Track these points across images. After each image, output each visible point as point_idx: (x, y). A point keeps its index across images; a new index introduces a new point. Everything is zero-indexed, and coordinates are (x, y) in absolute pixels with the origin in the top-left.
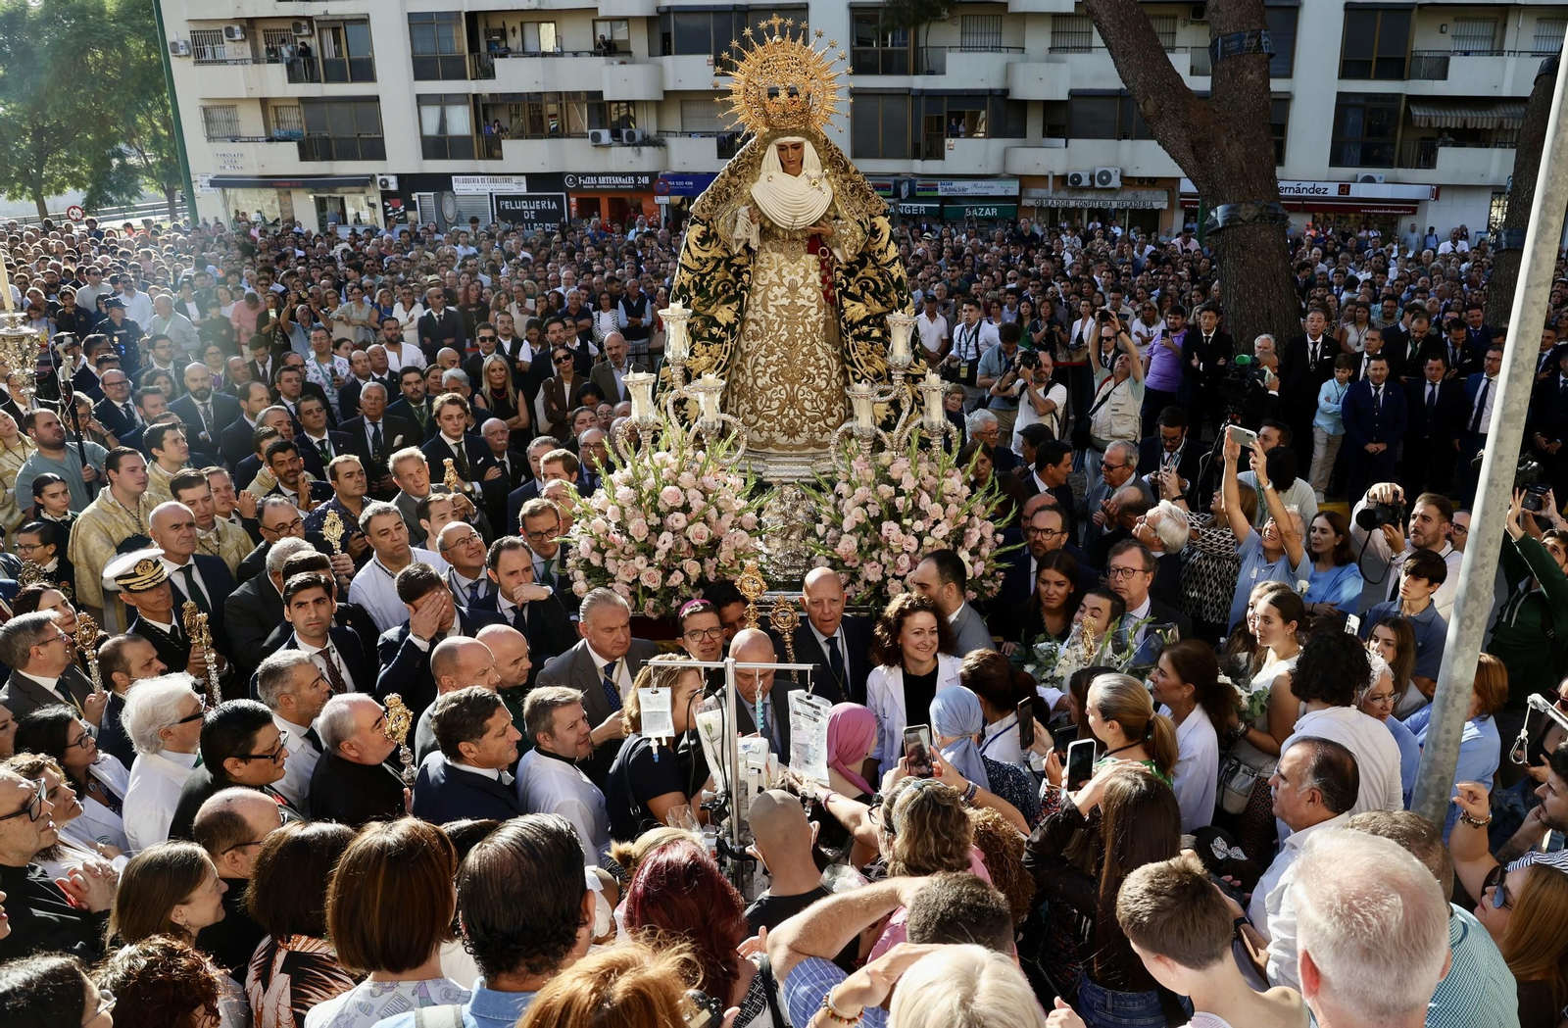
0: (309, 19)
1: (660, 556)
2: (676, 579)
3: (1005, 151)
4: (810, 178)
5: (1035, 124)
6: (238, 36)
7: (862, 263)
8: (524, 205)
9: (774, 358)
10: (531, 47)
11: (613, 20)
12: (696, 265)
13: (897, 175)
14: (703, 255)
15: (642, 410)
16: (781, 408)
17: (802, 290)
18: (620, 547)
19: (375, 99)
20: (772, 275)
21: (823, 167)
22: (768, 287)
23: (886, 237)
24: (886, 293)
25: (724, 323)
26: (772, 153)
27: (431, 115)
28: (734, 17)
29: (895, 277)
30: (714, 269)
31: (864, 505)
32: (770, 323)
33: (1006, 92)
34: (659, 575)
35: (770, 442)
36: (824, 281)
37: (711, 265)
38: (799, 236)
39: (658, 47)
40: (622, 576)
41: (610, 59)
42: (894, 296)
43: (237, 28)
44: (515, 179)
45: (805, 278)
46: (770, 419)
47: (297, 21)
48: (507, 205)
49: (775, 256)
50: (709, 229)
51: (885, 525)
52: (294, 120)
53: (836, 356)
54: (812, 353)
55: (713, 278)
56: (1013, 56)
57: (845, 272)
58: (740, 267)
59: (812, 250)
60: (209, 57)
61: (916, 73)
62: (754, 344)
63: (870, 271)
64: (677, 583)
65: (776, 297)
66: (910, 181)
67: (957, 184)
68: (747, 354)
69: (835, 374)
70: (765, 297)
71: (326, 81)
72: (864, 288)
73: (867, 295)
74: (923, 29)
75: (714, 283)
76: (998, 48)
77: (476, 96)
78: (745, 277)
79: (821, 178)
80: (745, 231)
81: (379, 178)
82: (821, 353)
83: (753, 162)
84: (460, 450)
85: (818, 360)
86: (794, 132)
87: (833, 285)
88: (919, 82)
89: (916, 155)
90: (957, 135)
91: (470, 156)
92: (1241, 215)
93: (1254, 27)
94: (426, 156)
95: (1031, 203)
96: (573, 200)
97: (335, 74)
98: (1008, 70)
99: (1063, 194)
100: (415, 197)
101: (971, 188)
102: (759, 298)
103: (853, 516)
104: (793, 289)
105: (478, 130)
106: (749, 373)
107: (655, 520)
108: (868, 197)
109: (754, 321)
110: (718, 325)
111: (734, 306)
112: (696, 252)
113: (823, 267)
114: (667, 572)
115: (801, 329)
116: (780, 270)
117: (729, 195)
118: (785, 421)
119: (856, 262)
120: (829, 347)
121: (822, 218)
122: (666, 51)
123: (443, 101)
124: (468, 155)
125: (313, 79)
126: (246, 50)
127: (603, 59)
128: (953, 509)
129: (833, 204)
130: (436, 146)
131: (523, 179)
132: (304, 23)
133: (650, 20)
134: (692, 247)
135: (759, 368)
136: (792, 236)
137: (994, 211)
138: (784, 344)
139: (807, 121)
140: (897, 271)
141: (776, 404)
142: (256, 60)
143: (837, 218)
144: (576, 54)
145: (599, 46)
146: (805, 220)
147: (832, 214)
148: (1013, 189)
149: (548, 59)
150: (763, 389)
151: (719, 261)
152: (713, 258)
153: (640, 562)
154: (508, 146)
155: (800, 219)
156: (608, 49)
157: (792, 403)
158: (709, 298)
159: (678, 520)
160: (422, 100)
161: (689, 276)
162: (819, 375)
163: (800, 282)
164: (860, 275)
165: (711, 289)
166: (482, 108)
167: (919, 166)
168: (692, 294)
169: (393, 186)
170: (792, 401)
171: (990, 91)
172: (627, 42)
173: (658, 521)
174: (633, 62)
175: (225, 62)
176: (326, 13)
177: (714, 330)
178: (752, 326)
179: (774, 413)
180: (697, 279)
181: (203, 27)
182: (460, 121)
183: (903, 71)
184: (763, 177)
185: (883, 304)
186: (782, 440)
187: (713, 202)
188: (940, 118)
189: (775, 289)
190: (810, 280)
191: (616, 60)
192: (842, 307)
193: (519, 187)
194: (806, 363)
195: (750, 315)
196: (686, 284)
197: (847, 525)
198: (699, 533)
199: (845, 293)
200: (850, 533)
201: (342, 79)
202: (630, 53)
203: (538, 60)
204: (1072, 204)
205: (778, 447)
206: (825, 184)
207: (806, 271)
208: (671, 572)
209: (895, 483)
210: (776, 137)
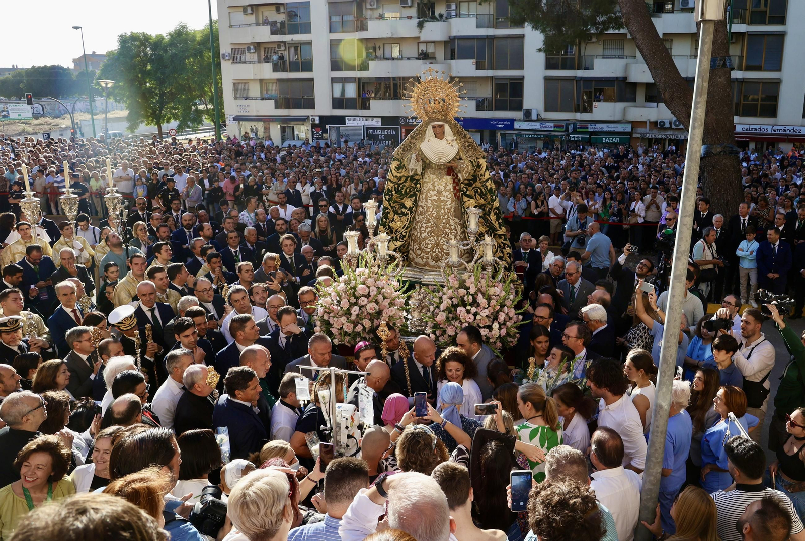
0: (285, 43)
1: (353, 318)
2: (359, 328)
3: (625, 109)
4: (447, 141)
5: (641, 95)
6: (252, 51)
7: (475, 180)
8: (379, 132)
9: (429, 224)
10: (387, 55)
11: (427, 42)
12: (395, 180)
13: (568, 120)
14: (398, 175)
15: (353, 248)
16: (432, 249)
17: (444, 193)
18: (336, 312)
19: (312, 80)
20: (430, 185)
21: (455, 135)
22: (428, 191)
23: (484, 168)
24: (485, 195)
25: (408, 207)
26: (430, 128)
27: (338, 88)
28: (487, 41)
29: (489, 187)
30: (405, 181)
31: (451, 298)
32: (428, 208)
33: (625, 79)
34: (352, 326)
35: (426, 264)
36: (454, 188)
37: (403, 179)
38: (442, 167)
39: (449, 56)
40: (335, 325)
41: (425, 61)
42: (489, 196)
43: (252, 47)
44: (375, 119)
45: (445, 187)
46: (427, 253)
47: (279, 44)
48: (371, 131)
49: (432, 176)
50: (401, 163)
51: (459, 309)
52: (273, 90)
53: (460, 224)
54: (448, 222)
55: (404, 186)
56: (629, 60)
57: (466, 184)
58: (418, 180)
59: (448, 174)
60: (239, 60)
61: (579, 68)
62: (421, 217)
63: (478, 184)
64: (359, 330)
65: (431, 196)
66: (574, 124)
67: (599, 126)
68: (418, 222)
69: (459, 233)
70: (427, 195)
71: (290, 71)
72: (476, 192)
73: (477, 195)
74: (583, 46)
75: (405, 188)
76: (621, 57)
77: (359, 79)
78: (418, 186)
79: (453, 141)
80: (414, 166)
81: (311, 117)
82: (452, 223)
83: (422, 133)
84: (292, 261)
85: (450, 226)
86: (438, 120)
87: (459, 191)
88: (580, 73)
89: (578, 110)
90: (599, 101)
91: (355, 108)
92: (714, 151)
93: (721, 55)
94: (334, 107)
95: (638, 135)
96: (403, 130)
97: (295, 67)
98: (626, 67)
99: (655, 131)
100: (327, 127)
101: (606, 128)
102: (424, 196)
103: (446, 302)
104: (439, 192)
105: (359, 96)
106: (418, 230)
107: (353, 300)
108: (476, 150)
109: (421, 206)
110: (406, 208)
111: (413, 199)
112: (395, 174)
113: (454, 182)
114: (355, 324)
115: (442, 211)
116: (434, 183)
117: (411, 148)
118: (434, 254)
119: (472, 180)
120: (457, 220)
121: (453, 160)
122: (453, 58)
123: (344, 81)
124: (353, 107)
125: (284, 70)
126: (255, 57)
127: (421, 62)
128: (493, 302)
129: (458, 152)
130: (338, 103)
131: (380, 119)
132: (282, 44)
133: (445, 42)
134: (393, 171)
135: (422, 229)
136: (439, 167)
137: (618, 140)
138: (435, 218)
139: (446, 115)
140: (490, 184)
141: (430, 246)
142: (259, 62)
143: (461, 159)
144: (408, 59)
145: (421, 54)
146: (444, 160)
147: (458, 157)
148: (628, 128)
149: (395, 61)
150: (424, 239)
151: (408, 177)
152: (404, 176)
153: (343, 319)
154: (373, 103)
155: (442, 160)
156: (424, 56)
157: (437, 246)
158: (402, 195)
159: (363, 301)
160: (334, 80)
161: (392, 185)
162: (451, 233)
163: (443, 189)
164: (474, 185)
165: (403, 191)
166: (362, 85)
167: (579, 116)
168: (394, 193)
169: (317, 122)
170: (437, 245)
171: (617, 78)
172: (434, 53)
173: (355, 300)
174: (437, 63)
175: (245, 63)
176: (292, 40)
177: (404, 210)
178: (420, 209)
179: (429, 250)
180: (396, 186)
181: (237, 47)
182: (351, 91)
183: (572, 68)
184: (426, 140)
185: (485, 200)
186: (432, 263)
187: (403, 150)
188: (590, 92)
189: (431, 192)
190: (448, 188)
191: (428, 62)
192: (463, 201)
193: (377, 123)
194: (444, 227)
195: (420, 203)
196: (390, 188)
197: (442, 307)
198: (371, 307)
199: (465, 194)
200: (443, 311)
201: (297, 70)
202: (435, 58)
203: (390, 62)
204: (660, 136)
205: (430, 266)
206: (455, 143)
207: (446, 184)
208: (357, 325)
209: (467, 288)
210: (431, 122)
